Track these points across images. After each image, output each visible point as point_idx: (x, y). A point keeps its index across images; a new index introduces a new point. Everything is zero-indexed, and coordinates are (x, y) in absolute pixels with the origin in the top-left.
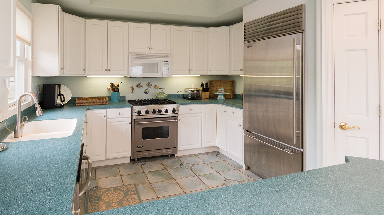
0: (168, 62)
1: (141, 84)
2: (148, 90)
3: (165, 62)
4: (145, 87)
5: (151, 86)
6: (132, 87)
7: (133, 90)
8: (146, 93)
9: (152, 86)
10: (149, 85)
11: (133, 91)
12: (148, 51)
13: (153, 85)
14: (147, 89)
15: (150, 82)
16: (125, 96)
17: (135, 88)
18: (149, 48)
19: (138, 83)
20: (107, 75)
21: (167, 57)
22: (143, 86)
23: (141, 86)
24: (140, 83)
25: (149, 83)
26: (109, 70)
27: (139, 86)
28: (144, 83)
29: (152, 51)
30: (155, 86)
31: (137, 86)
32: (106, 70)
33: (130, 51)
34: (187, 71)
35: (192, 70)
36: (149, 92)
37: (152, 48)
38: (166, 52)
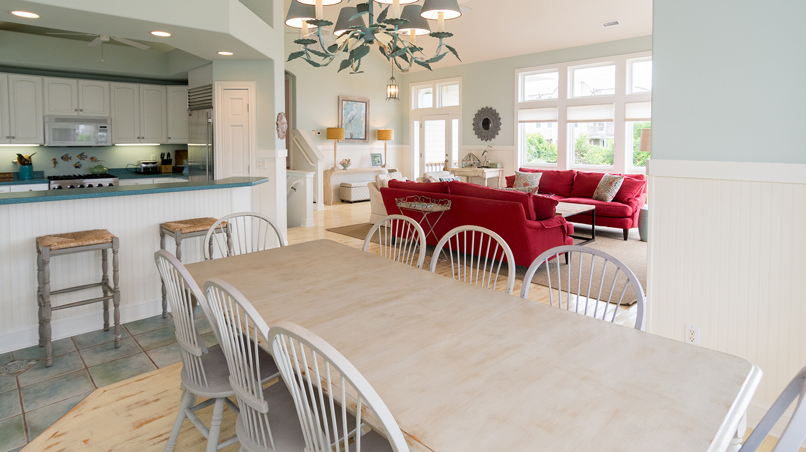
0: (106, 127)
1: (69, 156)
2: (80, 163)
3: (101, 127)
4: (75, 160)
5: (85, 159)
6: (54, 159)
7: (55, 162)
8: (76, 167)
9: (86, 157)
10: (82, 156)
11: (55, 165)
12: (76, 114)
13: (89, 157)
14: (78, 163)
15: (83, 153)
16: (43, 172)
18: (76, 110)
19: (63, 155)
20: (10, 143)
21: (105, 121)
22: (72, 158)
23: (68, 158)
24: (67, 155)
25: (82, 155)
26: (13, 138)
27: (65, 158)
29: (81, 114)
30: (92, 158)
31: (62, 158)
32: (8, 137)
33: (47, 113)
34: (136, 139)
35: (143, 138)
36: (82, 166)
37: (81, 110)
38: (104, 115)
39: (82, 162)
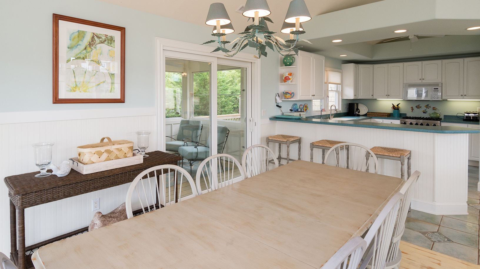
0: (438, 89)
1: (420, 106)
2: (426, 111)
3: (434, 89)
4: (424, 108)
5: (429, 108)
6: (412, 107)
7: (412, 109)
8: (424, 113)
9: (430, 107)
10: (427, 106)
11: (412, 110)
12: (420, 81)
13: (432, 107)
14: (425, 110)
16: (406, 114)
17: (414, 108)
18: (420, 79)
19: (417, 105)
20: (388, 98)
21: (438, 85)
22: (421, 107)
23: (419, 107)
24: (419, 105)
25: (428, 105)
26: (389, 95)
27: (418, 107)
28: (423, 105)
29: (424, 81)
31: (416, 107)
32: (386, 95)
33: (405, 82)
34: (460, 96)
35: (465, 95)
37: (423, 79)
38: (437, 81)
39: (427, 110)
